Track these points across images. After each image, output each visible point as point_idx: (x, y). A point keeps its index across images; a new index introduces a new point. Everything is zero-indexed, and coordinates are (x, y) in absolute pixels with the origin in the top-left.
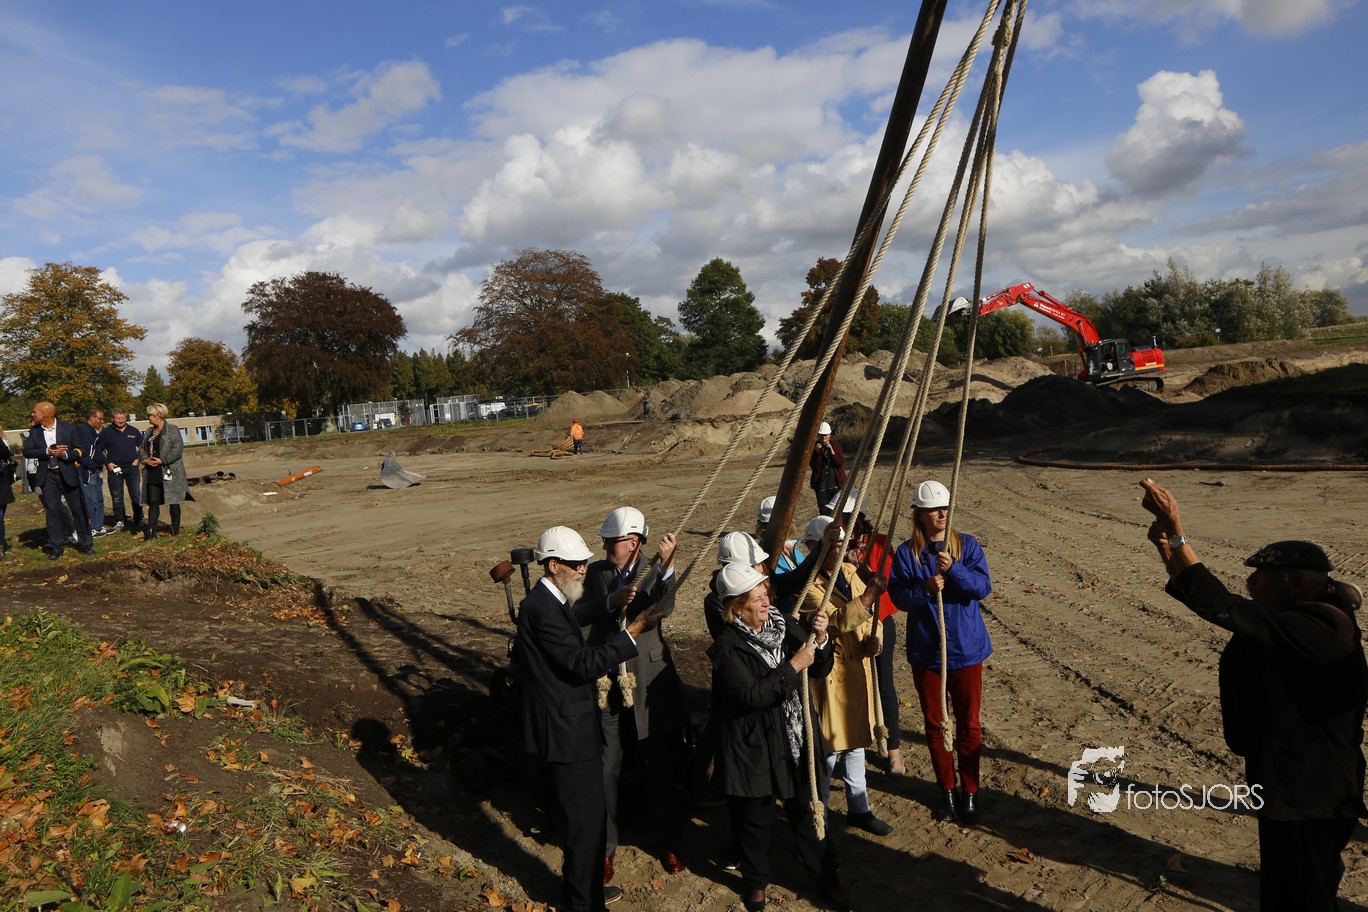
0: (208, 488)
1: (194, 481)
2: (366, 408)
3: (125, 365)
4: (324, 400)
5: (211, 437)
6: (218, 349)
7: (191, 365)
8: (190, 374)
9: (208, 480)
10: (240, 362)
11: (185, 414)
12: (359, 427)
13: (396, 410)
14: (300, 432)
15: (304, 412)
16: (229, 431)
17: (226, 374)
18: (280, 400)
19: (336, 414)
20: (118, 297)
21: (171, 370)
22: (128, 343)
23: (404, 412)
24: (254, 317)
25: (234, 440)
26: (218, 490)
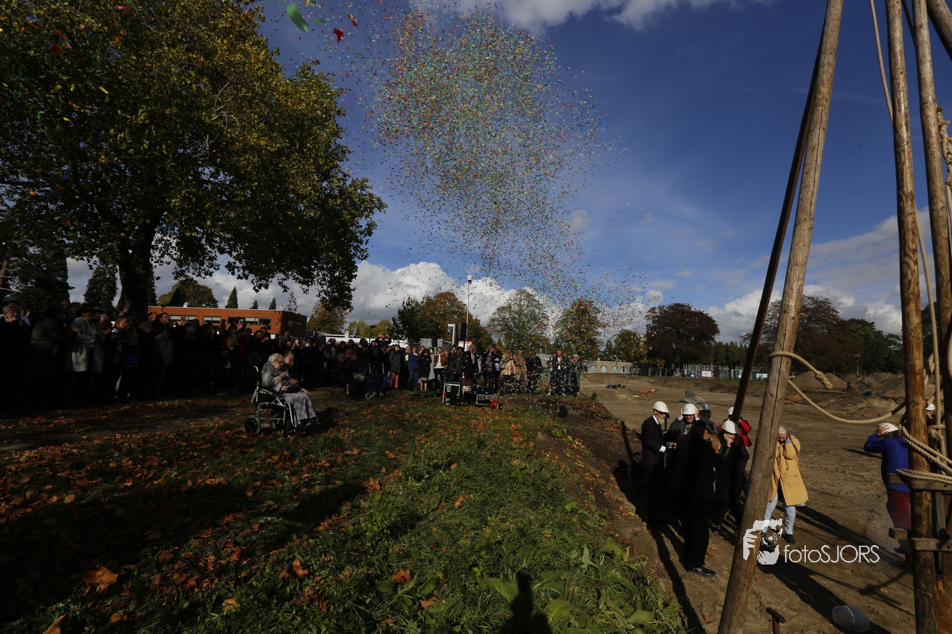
2: (698, 367)
3: (599, 339)
4: (677, 361)
5: (627, 371)
6: (634, 334)
7: (623, 340)
10: (643, 340)
12: (693, 375)
13: (712, 370)
14: (663, 374)
15: (667, 365)
16: (635, 369)
17: (637, 345)
18: (657, 359)
19: (682, 368)
20: (599, 312)
21: (616, 341)
22: (600, 330)
23: (716, 372)
24: (650, 322)
25: (635, 374)
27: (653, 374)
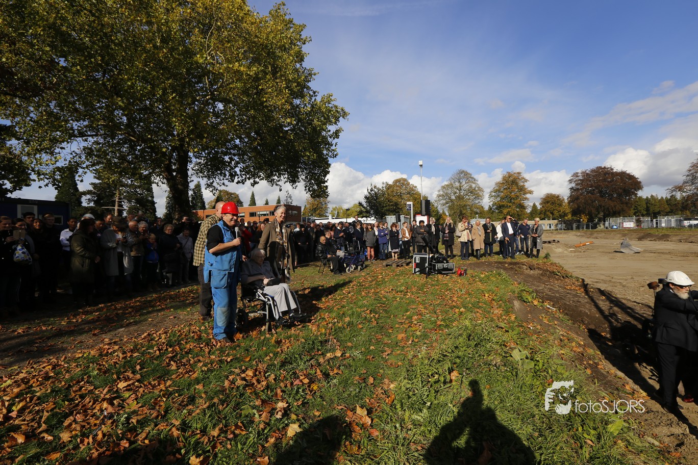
0: (549, 245)
1: (545, 242)
2: (619, 220)
3: (526, 203)
4: (599, 216)
5: (553, 227)
6: (558, 196)
7: (548, 202)
8: (547, 205)
9: (550, 242)
10: (566, 201)
11: (543, 219)
12: (615, 227)
13: (634, 220)
14: (588, 228)
15: (591, 220)
16: (560, 226)
17: (560, 205)
18: (580, 215)
19: (604, 221)
20: (526, 181)
21: (541, 204)
22: (528, 196)
23: (638, 222)
24: (573, 185)
25: (561, 229)
26: (553, 246)
27: (578, 228)
